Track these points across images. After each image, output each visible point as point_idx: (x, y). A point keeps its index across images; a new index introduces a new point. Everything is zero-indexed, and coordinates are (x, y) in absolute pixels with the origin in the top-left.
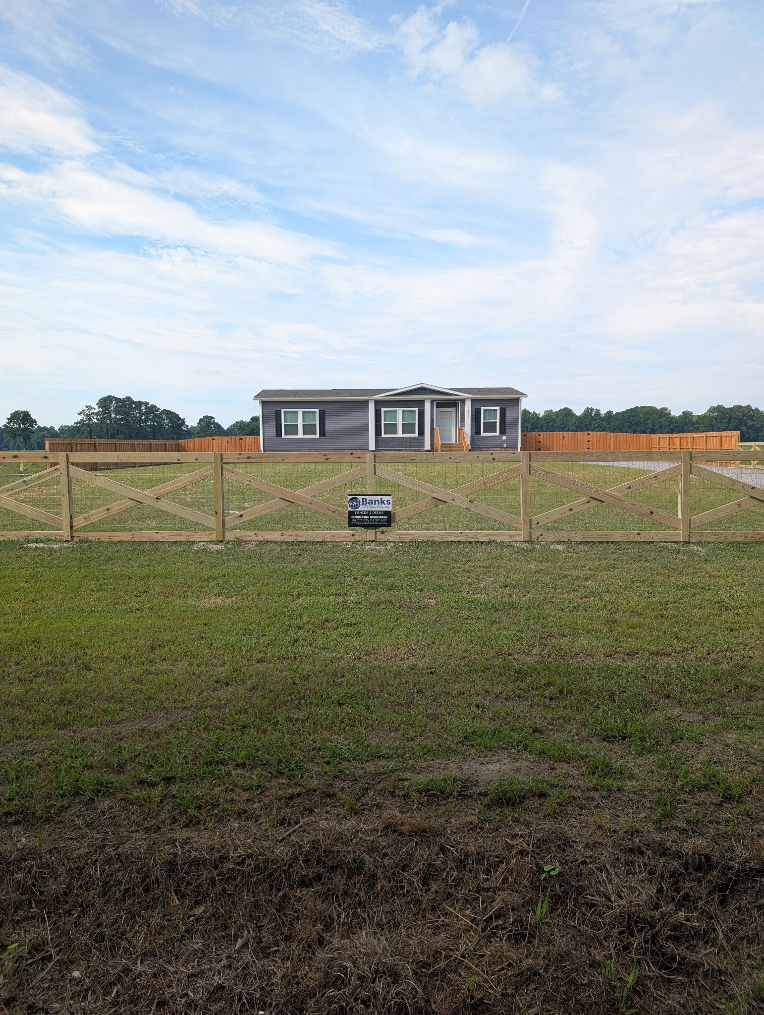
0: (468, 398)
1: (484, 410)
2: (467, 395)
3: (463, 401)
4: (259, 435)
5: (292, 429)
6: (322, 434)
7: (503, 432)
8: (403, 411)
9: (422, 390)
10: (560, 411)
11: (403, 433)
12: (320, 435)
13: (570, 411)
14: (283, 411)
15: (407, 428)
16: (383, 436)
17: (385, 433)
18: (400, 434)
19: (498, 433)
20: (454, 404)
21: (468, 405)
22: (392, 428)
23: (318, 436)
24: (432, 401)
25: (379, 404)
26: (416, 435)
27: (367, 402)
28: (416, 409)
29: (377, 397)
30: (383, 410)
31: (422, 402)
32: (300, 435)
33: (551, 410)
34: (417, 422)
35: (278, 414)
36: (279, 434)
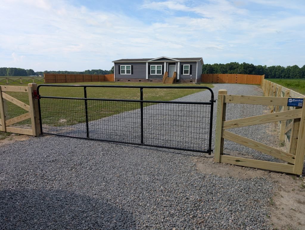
0: (179, 61)
1: (184, 66)
2: (178, 60)
3: (177, 62)
4: (114, 73)
5: (123, 72)
6: (132, 73)
7: (191, 73)
8: (157, 66)
9: (163, 59)
10: (293, 66)
11: (157, 73)
12: (132, 74)
13: (297, 66)
14: (121, 66)
15: (159, 72)
16: (151, 74)
17: (151, 73)
18: (156, 74)
19: (189, 74)
20: (174, 63)
21: (179, 64)
22: (153, 72)
23: (131, 74)
24: (167, 63)
25: (149, 63)
26: (161, 74)
27: (145, 63)
28: (162, 65)
29: (149, 61)
30: (151, 65)
31: (163, 63)
32: (126, 74)
33: (290, 66)
34: (162, 70)
35: (119, 66)
36: (119, 73)
